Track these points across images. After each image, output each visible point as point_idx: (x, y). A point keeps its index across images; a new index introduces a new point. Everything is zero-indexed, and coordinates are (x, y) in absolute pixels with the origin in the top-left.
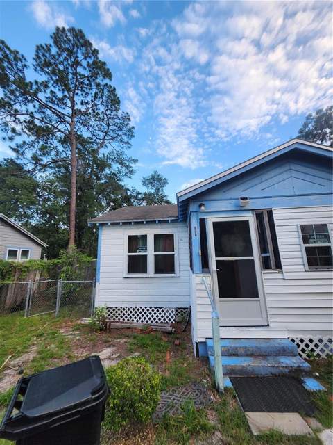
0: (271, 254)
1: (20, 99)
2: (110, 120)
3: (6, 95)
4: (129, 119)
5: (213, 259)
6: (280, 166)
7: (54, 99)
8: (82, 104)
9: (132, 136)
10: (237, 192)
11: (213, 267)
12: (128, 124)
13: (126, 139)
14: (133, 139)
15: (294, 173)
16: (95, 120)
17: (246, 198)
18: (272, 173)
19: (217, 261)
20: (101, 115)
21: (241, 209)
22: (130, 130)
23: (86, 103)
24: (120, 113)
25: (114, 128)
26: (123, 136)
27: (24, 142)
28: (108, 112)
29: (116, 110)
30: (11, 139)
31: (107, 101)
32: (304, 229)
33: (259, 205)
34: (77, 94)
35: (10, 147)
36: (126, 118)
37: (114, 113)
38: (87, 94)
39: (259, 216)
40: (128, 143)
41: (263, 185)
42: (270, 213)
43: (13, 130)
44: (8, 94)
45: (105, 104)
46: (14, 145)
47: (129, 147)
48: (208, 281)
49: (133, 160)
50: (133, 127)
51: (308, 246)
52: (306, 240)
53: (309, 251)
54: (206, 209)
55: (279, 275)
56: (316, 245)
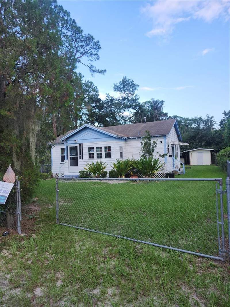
0: (81, 155)
5: (69, 156)
6: (86, 130)
9: (99, 48)
10: (75, 138)
11: (69, 158)
15: (89, 132)
17: (76, 140)
18: (83, 133)
21: (76, 143)
22: (96, 44)
26: (91, 50)
32: (89, 148)
33: (80, 142)
39: (80, 145)
40: (96, 54)
41: (81, 136)
42: (82, 144)
47: (98, 59)
48: (68, 162)
49: (101, 71)
51: (89, 153)
52: (89, 152)
53: (90, 154)
54: (68, 143)
55: (82, 160)
56: (91, 153)
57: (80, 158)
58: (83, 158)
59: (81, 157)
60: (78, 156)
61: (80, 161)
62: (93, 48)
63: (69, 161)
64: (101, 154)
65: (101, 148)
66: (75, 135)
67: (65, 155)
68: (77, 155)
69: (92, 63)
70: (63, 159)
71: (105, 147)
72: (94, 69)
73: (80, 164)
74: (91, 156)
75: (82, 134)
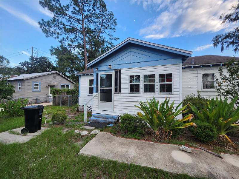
0: (118, 87)
1: (61, 15)
2: (103, 17)
3: (55, 15)
4: (113, 15)
5: (99, 88)
7: (75, 11)
8: (88, 11)
9: (116, 24)
11: (99, 91)
12: (113, 17)
13: (112, 26)
14: (116, 26)
15: (132, 53)
16: (96, 19)
17: (111, 65)
18: (123, 54)
19: (100, 89)
20: (98, 15)
22: (114, 21)
23: (90, 10)
24: (107, 12)
25: (105, 21)
26: (111, 25)
27: (63, 38)
28: (102, 13)
29: (106, 11)
30: (58, 38)
31: (100, 7)
32: (131, 77)
33: (116, 67)
34: (85, 6)
35: (59, 41)
36: (111, 15)
37: (105, 12)
38: (90, 4)
39: (116, 72)
40: (114, 29)
41: (119, 59)
42: (120, 71)
43: (58, 33)
44: (56, 15)
45: (99, 9)
46: (60, 40)
47: (115, 31)
48: (97, 95)
49: (117, 39)
50: (116, 19)
51: (131, 84)
52: (131, 82)
53: (131, 86)
54: (98, 70)
55: (119, 95)
56: (134, 84)
57: (116, 91)
58: (120, 91)
59: (118, 90)
60: (113, 88)
61: (115, 96)
62: (112, 24)
63: (100, 94)
64: (153, 86)
65: (153, 76)
66: (110, 59)
67: (94, 86)
68: (111, 86)
69: (111, 33)
70: (91, 91)
71: (160, 75)
72: (112, 37)
73: (115, 99)
74: (134, 89)
75: (120, 55)
